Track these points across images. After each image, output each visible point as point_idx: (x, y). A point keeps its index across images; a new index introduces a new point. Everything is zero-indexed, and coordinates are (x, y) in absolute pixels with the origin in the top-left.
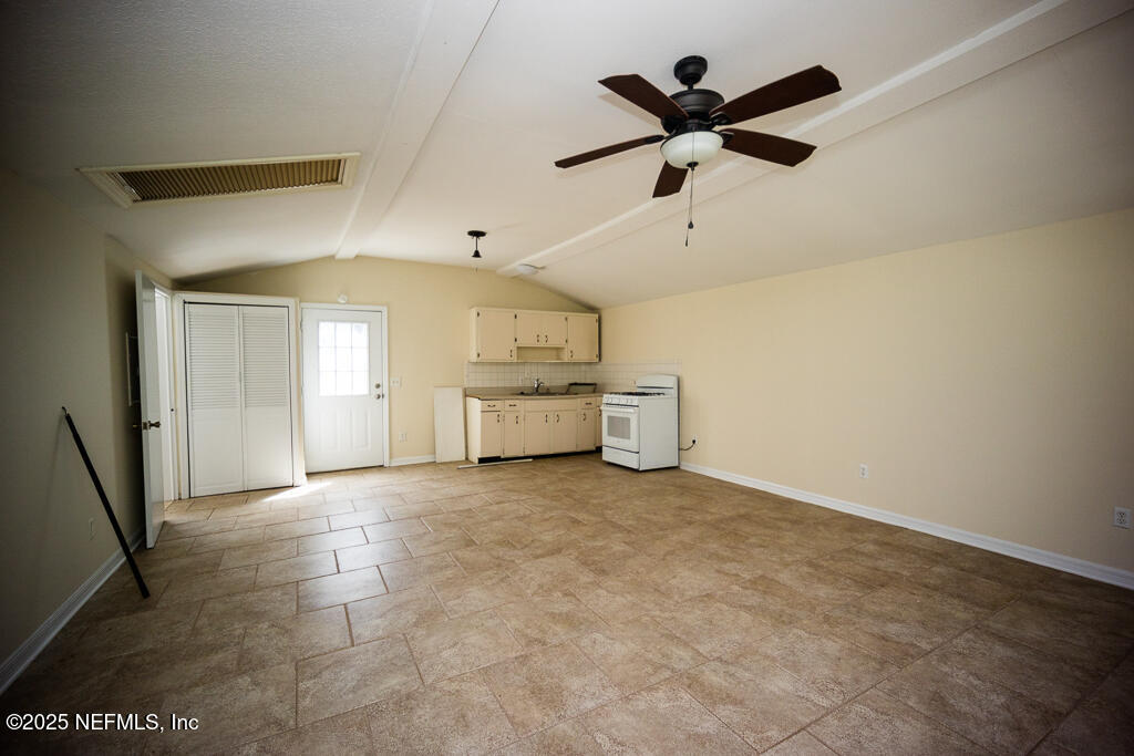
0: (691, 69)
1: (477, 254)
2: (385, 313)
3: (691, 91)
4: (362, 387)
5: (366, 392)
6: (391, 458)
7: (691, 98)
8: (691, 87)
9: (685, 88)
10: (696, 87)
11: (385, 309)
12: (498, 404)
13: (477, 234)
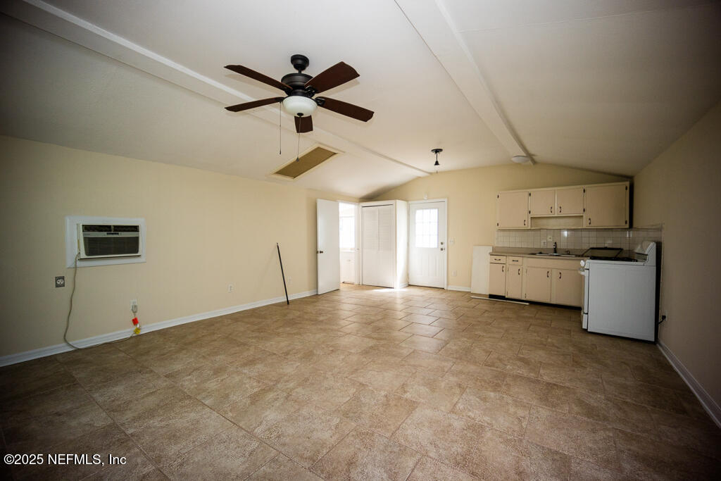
0: (300, 62)
1: (437, 163)
2: (446, 202)
3: (300, 74)
4: (434, 243)
5: (436, 246)
6: (448, 285)
7: (300, 78)
8: (300, 72)
9: (297, 72)
10: (303, 72)
11: (446, 200)
12: (503, 259)
13: (437, 151)
